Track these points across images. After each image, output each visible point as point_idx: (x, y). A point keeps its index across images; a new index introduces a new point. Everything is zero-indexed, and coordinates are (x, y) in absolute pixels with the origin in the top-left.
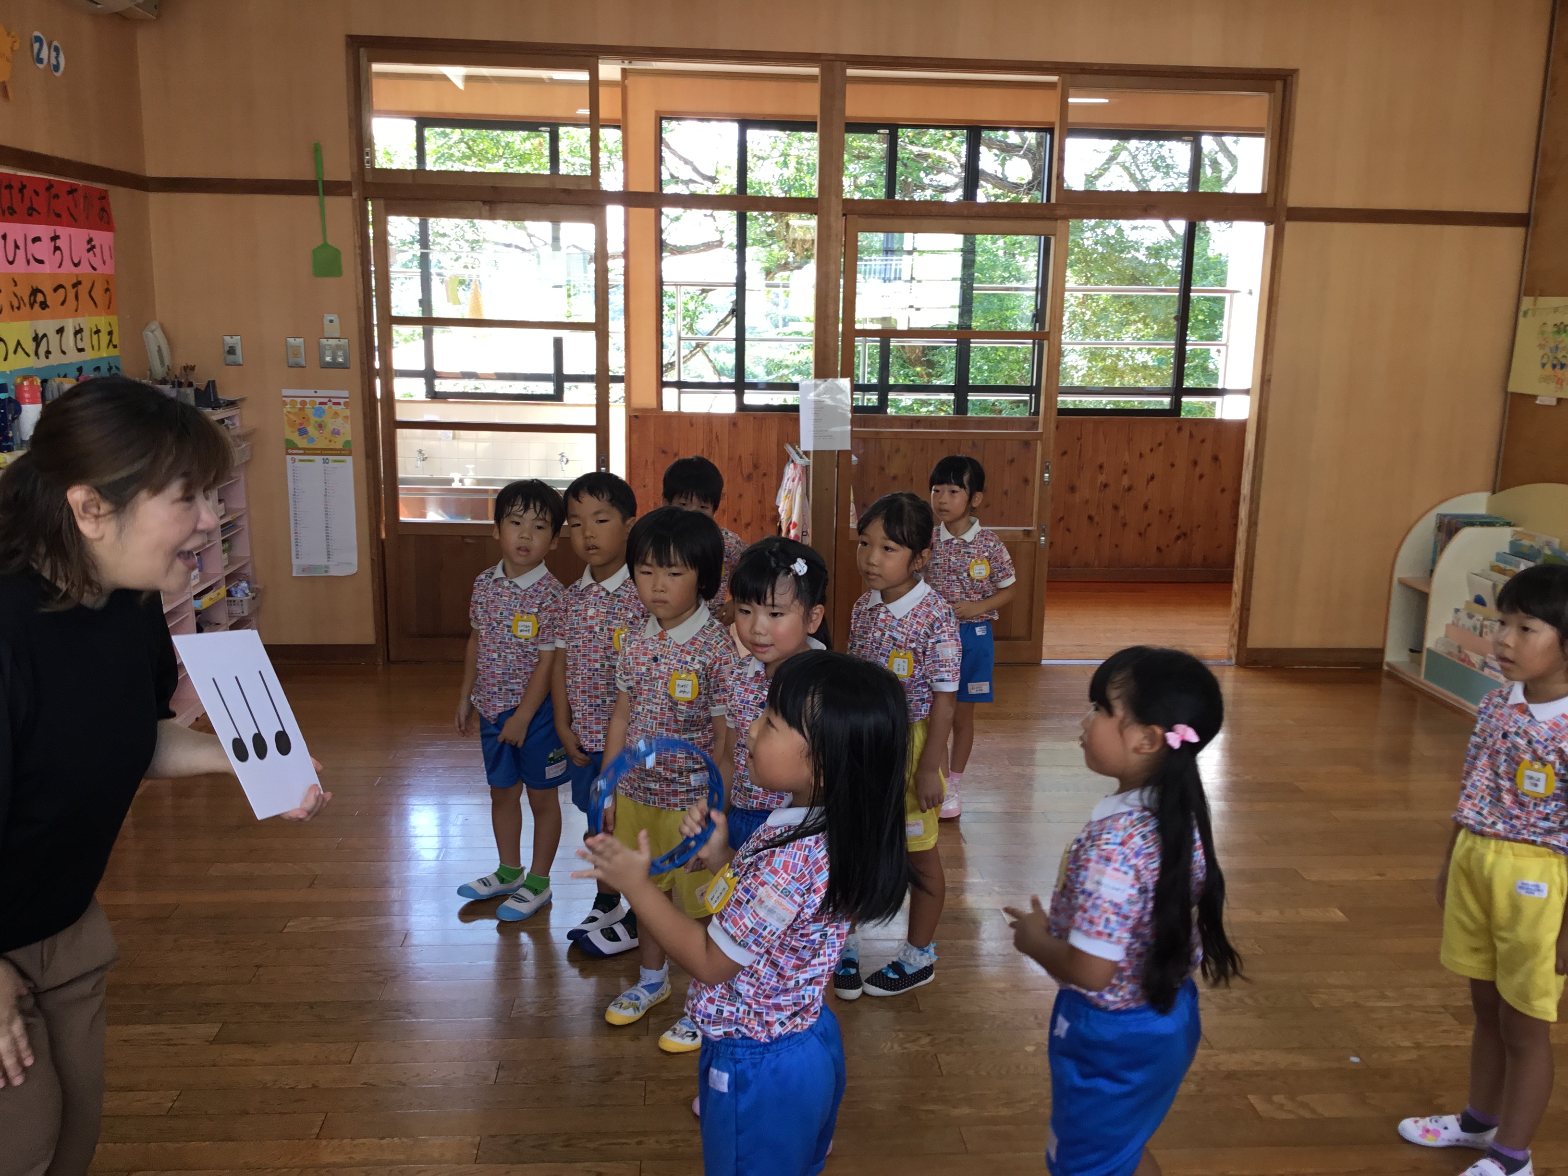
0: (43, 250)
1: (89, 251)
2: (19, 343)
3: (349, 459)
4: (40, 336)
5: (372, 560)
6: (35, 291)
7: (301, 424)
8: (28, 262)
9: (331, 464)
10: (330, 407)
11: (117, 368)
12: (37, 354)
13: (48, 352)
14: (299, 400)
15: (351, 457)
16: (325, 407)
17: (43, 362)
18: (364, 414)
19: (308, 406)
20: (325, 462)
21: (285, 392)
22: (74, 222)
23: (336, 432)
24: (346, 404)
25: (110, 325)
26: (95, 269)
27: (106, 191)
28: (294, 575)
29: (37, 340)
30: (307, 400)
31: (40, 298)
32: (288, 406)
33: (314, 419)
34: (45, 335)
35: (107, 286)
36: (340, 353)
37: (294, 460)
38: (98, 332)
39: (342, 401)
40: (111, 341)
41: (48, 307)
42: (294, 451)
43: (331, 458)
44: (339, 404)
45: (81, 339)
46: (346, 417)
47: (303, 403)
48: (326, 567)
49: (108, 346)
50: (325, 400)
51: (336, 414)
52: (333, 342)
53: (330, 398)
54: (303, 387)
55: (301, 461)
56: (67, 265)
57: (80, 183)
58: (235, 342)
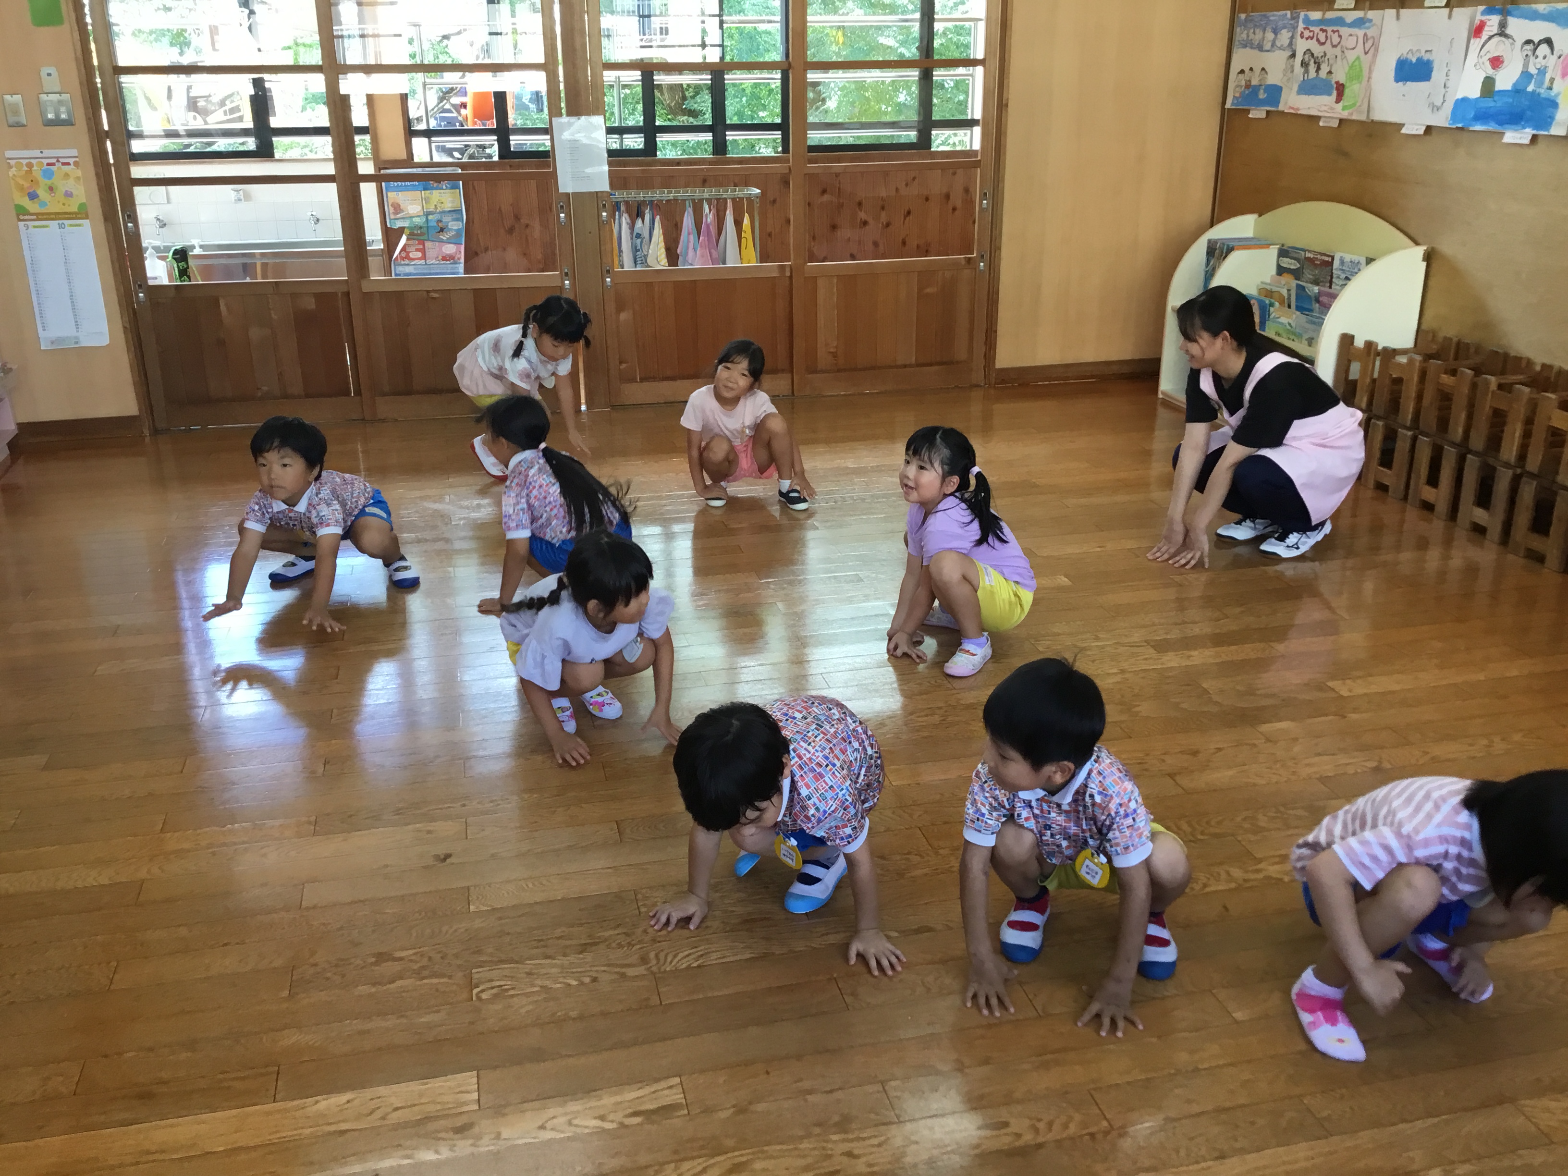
3: (86, 223)
5: (125, 328)
7: (30, 188)
10: (59, 168)
14: (22, 160)
15: (88, 221)
16: (54, 168)
18: (97, 174)
19: (35, 168)
23: (68, 195)
24: (77, 164)
28: (42, 348)
30: (33, 161)
32: (14, 169)
33: (44, 182)
36: (63, 109)
37: (27, 227)
39: (71, 161)
42: (26, 217)
43: (66, 222)
44: (68, 164)
46: (78, 178)
47: (30, 165)
48: (76, 338)
50: (54, 161)
51: (67, 175)
52: (54, 97)
53: (58, 158)
54: (26, 147)
55: (35, 227)
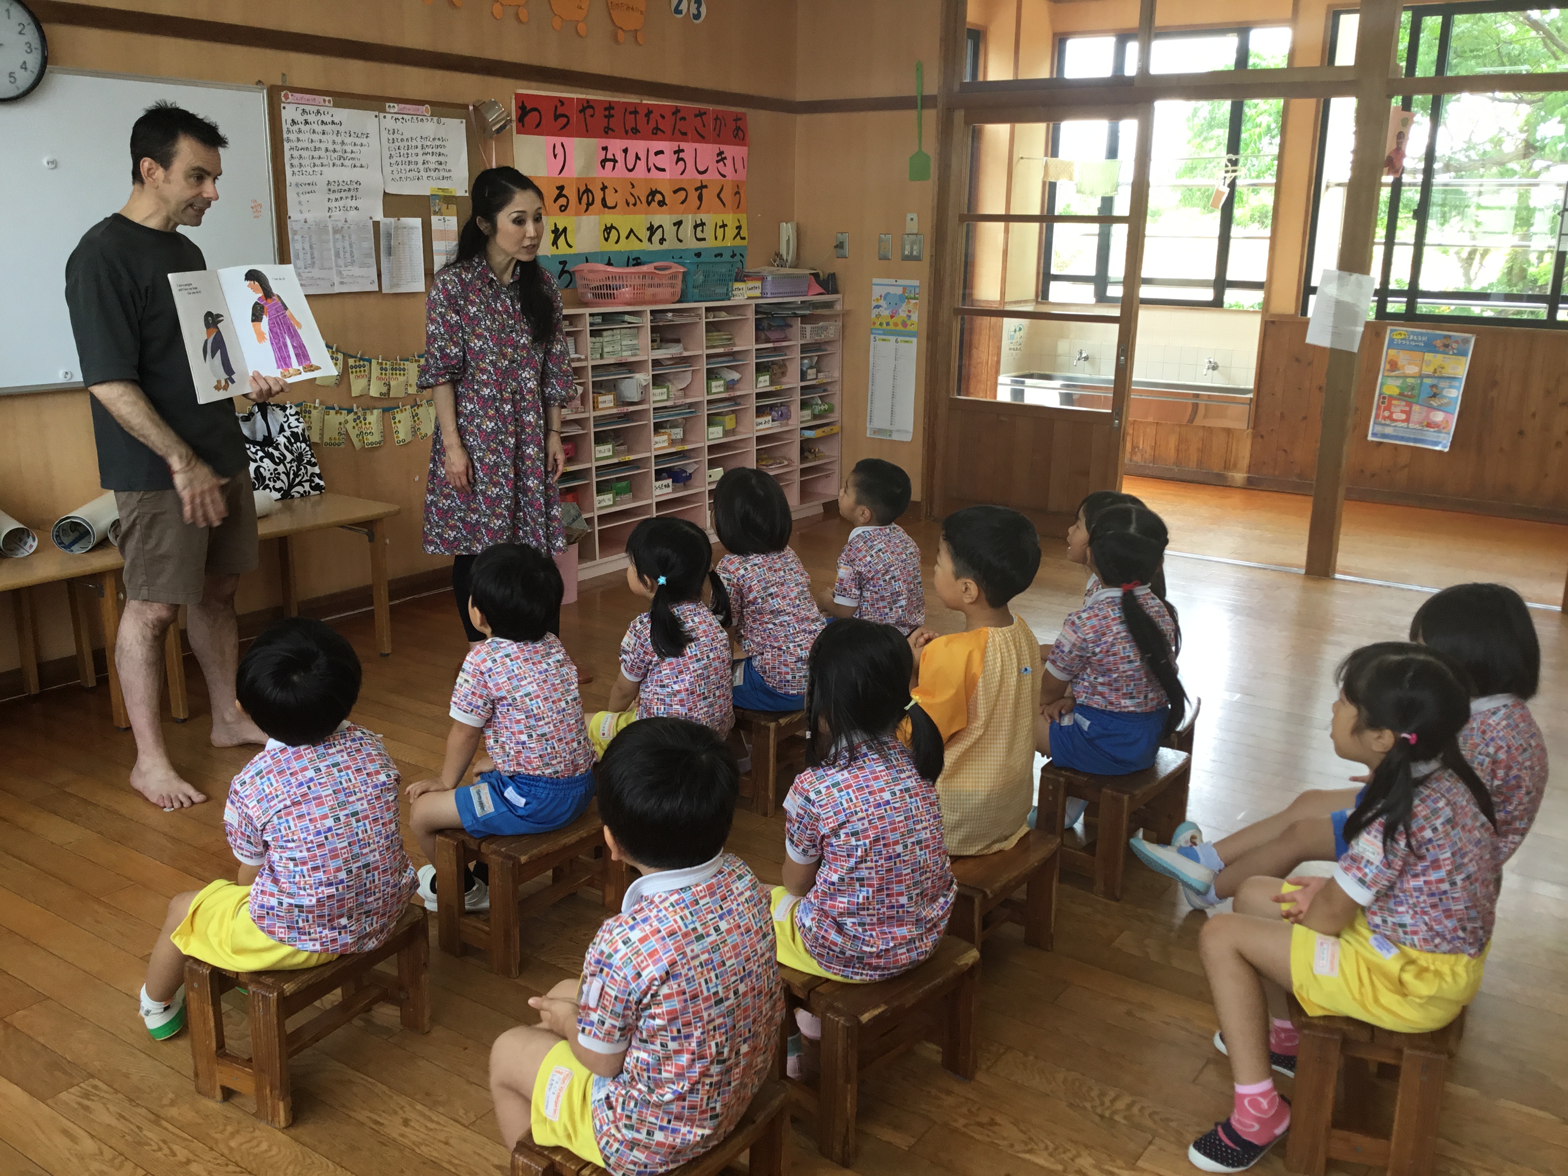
0: (666, 161)
1: (718, 162)
2: (632, 231)
4: (655, 227)
6: (653, 193)
8: (649, 170)
9: (902, 344)
11: (740, 256)
12: (650, 240)
13: (662, 240)
15: (915, 339)
17: (656, 246)
18: (929, 302)
20: (897, 341)
21: (877, 281)
22: (702, 138)
25: (739, 221)
26: (723, 176)
27: (744, 115)
28: (867, 436)
29: (652, 230)
31: (658, 197)
34: (661, 226)
35: (737, 190)
36: (916, 247)
38: (723, 226)
40: (738, 234)
41: (666, 205)
43: (902, 339)
45: (703, 231)
48: (890, 433)
49: (735, 238)
52: (912, 238)
54: (888, 277)
55: (881, 340)
56: (691, 173)
57: (711, 107)
58: (845, 238)
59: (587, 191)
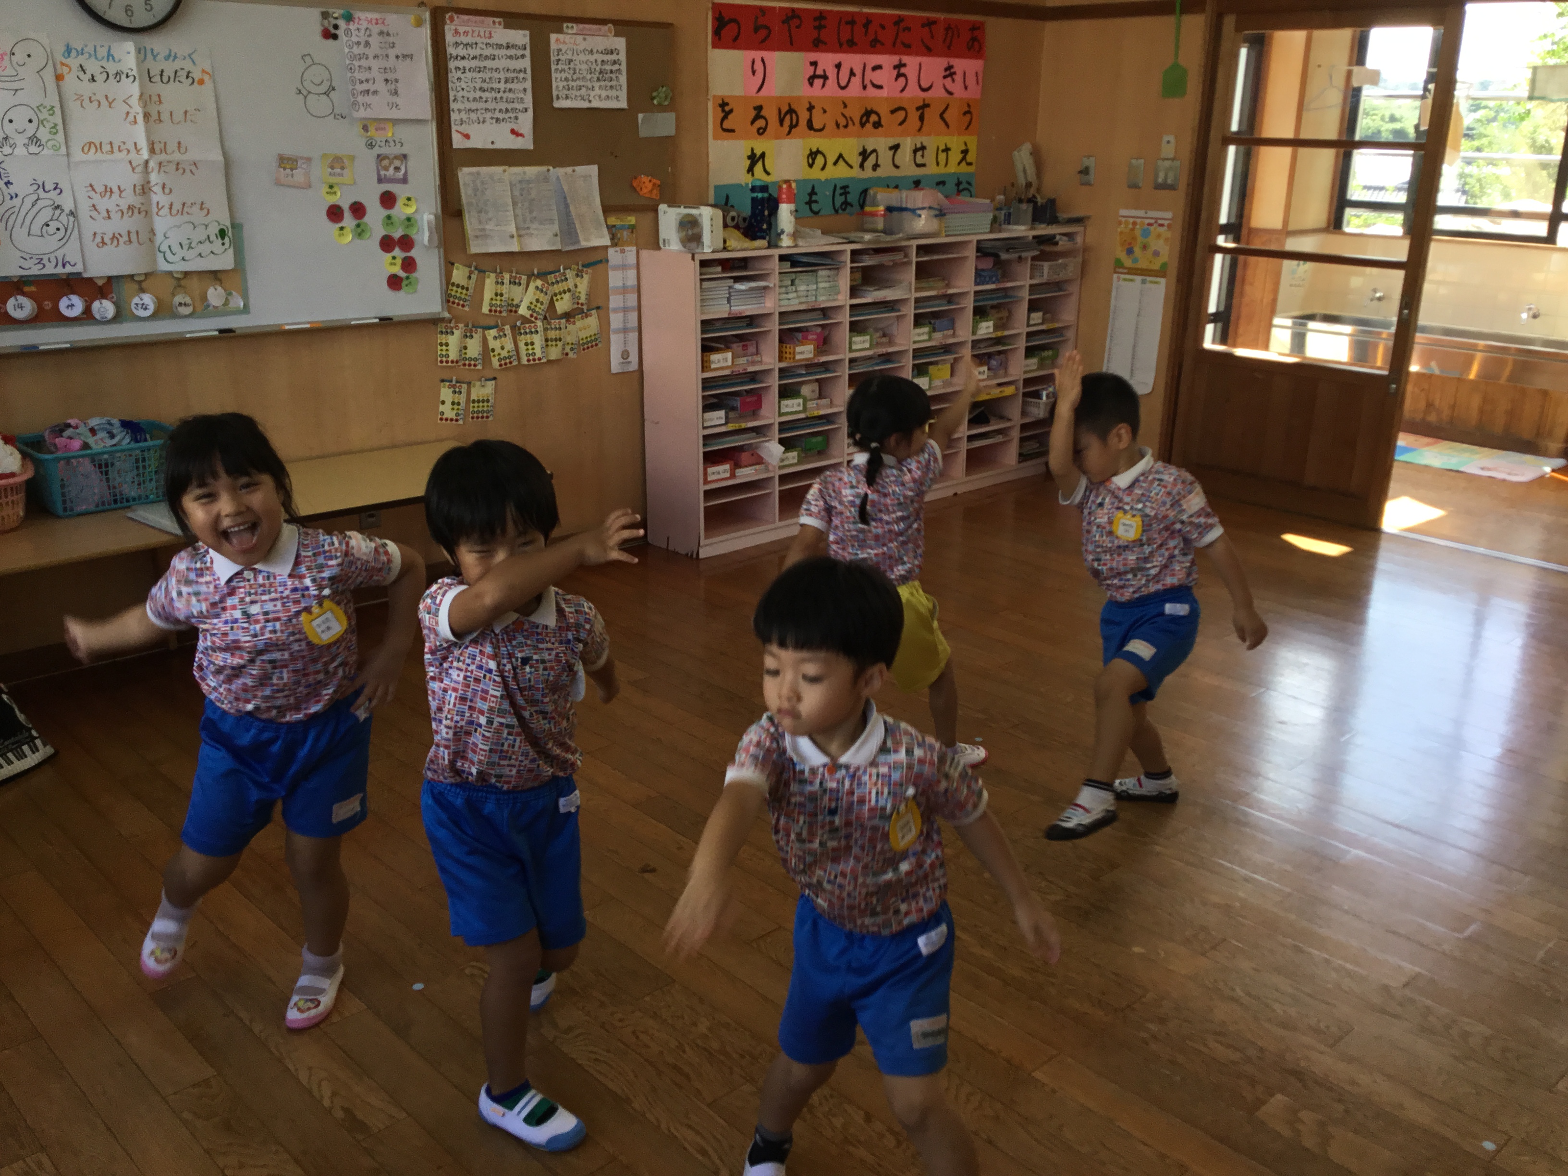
0: (885, 77)
1: (945, 77)
2: (841, 156)
3: (1163, 281)
4: (869, 151)
6: (868, 113)
7: (1130, 244)
8: (865, 87)
9: (1148, 285)
10: (1155, 229)
11: (969, 183)
12: (862, 166)
13: (876, 166)
14: (1131, 220)
15: (1165, 279)
16: (1152, 228)
17: (868, 173)
19: (1138, 227)
20: (1144, 282)
21: (1123, 212)
22: (929, 51)
23: (1156, 254)
24: (1169, 226)
25: (966, 144)
26: (950, 93)
27: (982, 24)
29: (864, 155)
30: (1138, 221)
31: (874, 118)
32: (1122, 226)
33: (1140, 240)
34: (874, 151)
35: (967, 109)
36: (1172, 174)
37: (1119, 278)
38: (947, 150)
39: (1166, 223)
40: (964, 158)
41: (882, 126)
42: (1121, 270)
43: (1149, 279)
44: (1162, 225)
45: (923, 156)
46: (1167, 239)
47: (1134, 223)
49: (959, 164)
50: (1152, 221)
51: (1159, 236)
52: (1167, 164)
53: (1157, 219)
54: (1136, 208)
55: (1125, 280)
56: (913, 91)
57: (941, 16)
58: (1091, 162)
59: (791, 111)
